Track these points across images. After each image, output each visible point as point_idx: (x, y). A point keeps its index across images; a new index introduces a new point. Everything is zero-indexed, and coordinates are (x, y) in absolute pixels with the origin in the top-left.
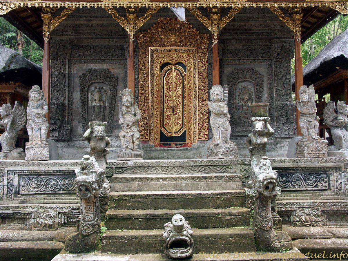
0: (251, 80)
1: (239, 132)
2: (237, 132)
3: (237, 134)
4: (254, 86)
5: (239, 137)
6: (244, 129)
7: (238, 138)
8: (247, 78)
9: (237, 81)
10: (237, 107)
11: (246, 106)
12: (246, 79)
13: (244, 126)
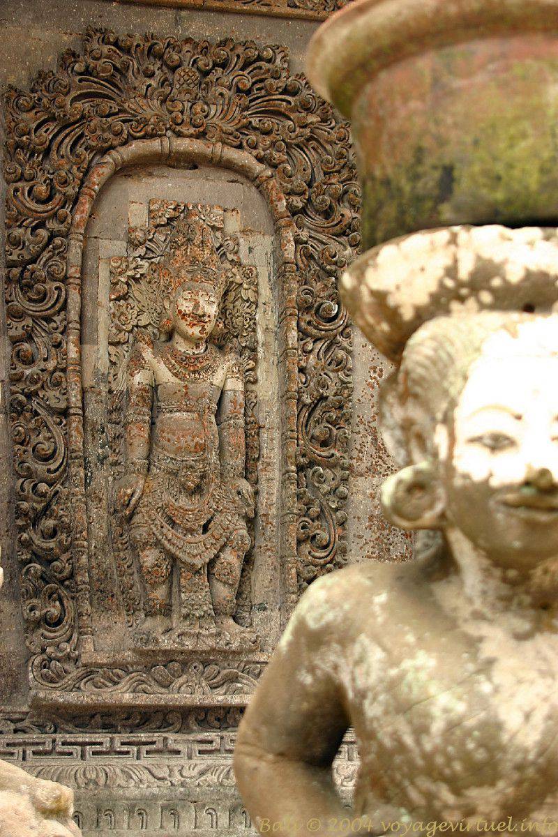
0: (244, 158)
1: (113, 672)
2: (90, 672)
3: (87, 696)
4: (275, 218)
5: (109, 727)
6: (166, 643)
7: (103, 737)
8: (202, 135)
9: (104, 152)
10: (96, 412)
11: (187, 401)
12: (196, 146)
13: (167, 610)
